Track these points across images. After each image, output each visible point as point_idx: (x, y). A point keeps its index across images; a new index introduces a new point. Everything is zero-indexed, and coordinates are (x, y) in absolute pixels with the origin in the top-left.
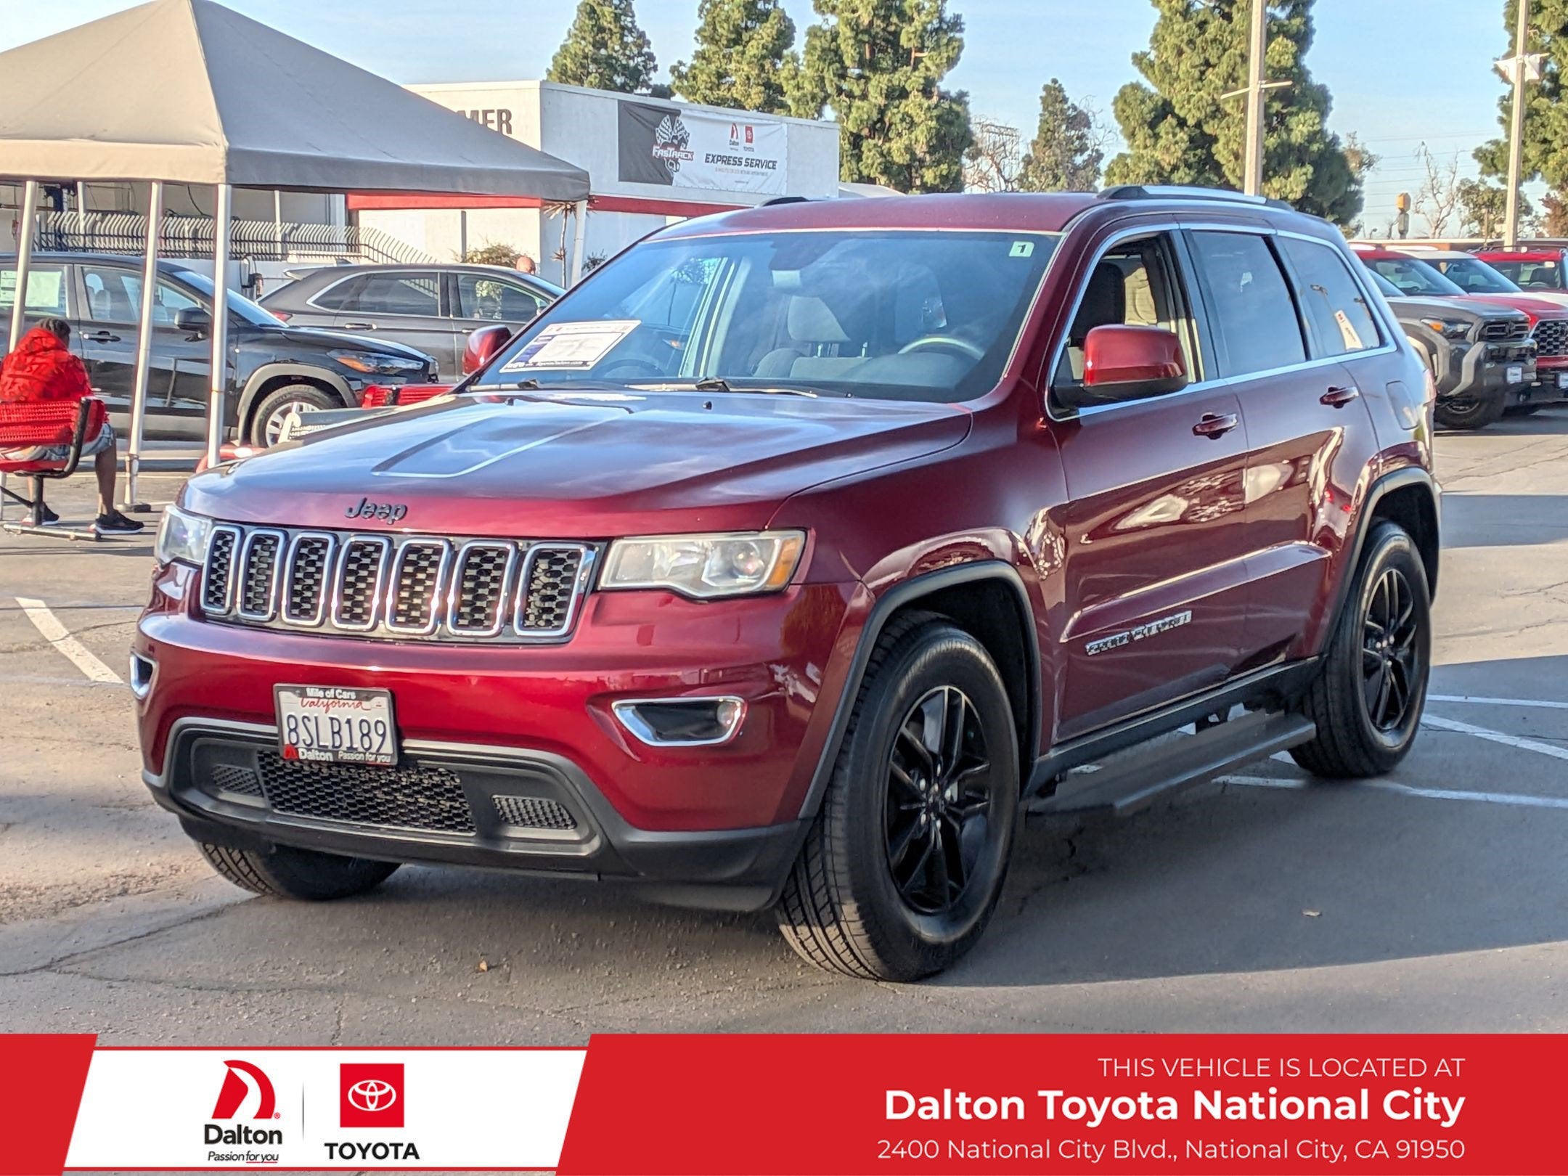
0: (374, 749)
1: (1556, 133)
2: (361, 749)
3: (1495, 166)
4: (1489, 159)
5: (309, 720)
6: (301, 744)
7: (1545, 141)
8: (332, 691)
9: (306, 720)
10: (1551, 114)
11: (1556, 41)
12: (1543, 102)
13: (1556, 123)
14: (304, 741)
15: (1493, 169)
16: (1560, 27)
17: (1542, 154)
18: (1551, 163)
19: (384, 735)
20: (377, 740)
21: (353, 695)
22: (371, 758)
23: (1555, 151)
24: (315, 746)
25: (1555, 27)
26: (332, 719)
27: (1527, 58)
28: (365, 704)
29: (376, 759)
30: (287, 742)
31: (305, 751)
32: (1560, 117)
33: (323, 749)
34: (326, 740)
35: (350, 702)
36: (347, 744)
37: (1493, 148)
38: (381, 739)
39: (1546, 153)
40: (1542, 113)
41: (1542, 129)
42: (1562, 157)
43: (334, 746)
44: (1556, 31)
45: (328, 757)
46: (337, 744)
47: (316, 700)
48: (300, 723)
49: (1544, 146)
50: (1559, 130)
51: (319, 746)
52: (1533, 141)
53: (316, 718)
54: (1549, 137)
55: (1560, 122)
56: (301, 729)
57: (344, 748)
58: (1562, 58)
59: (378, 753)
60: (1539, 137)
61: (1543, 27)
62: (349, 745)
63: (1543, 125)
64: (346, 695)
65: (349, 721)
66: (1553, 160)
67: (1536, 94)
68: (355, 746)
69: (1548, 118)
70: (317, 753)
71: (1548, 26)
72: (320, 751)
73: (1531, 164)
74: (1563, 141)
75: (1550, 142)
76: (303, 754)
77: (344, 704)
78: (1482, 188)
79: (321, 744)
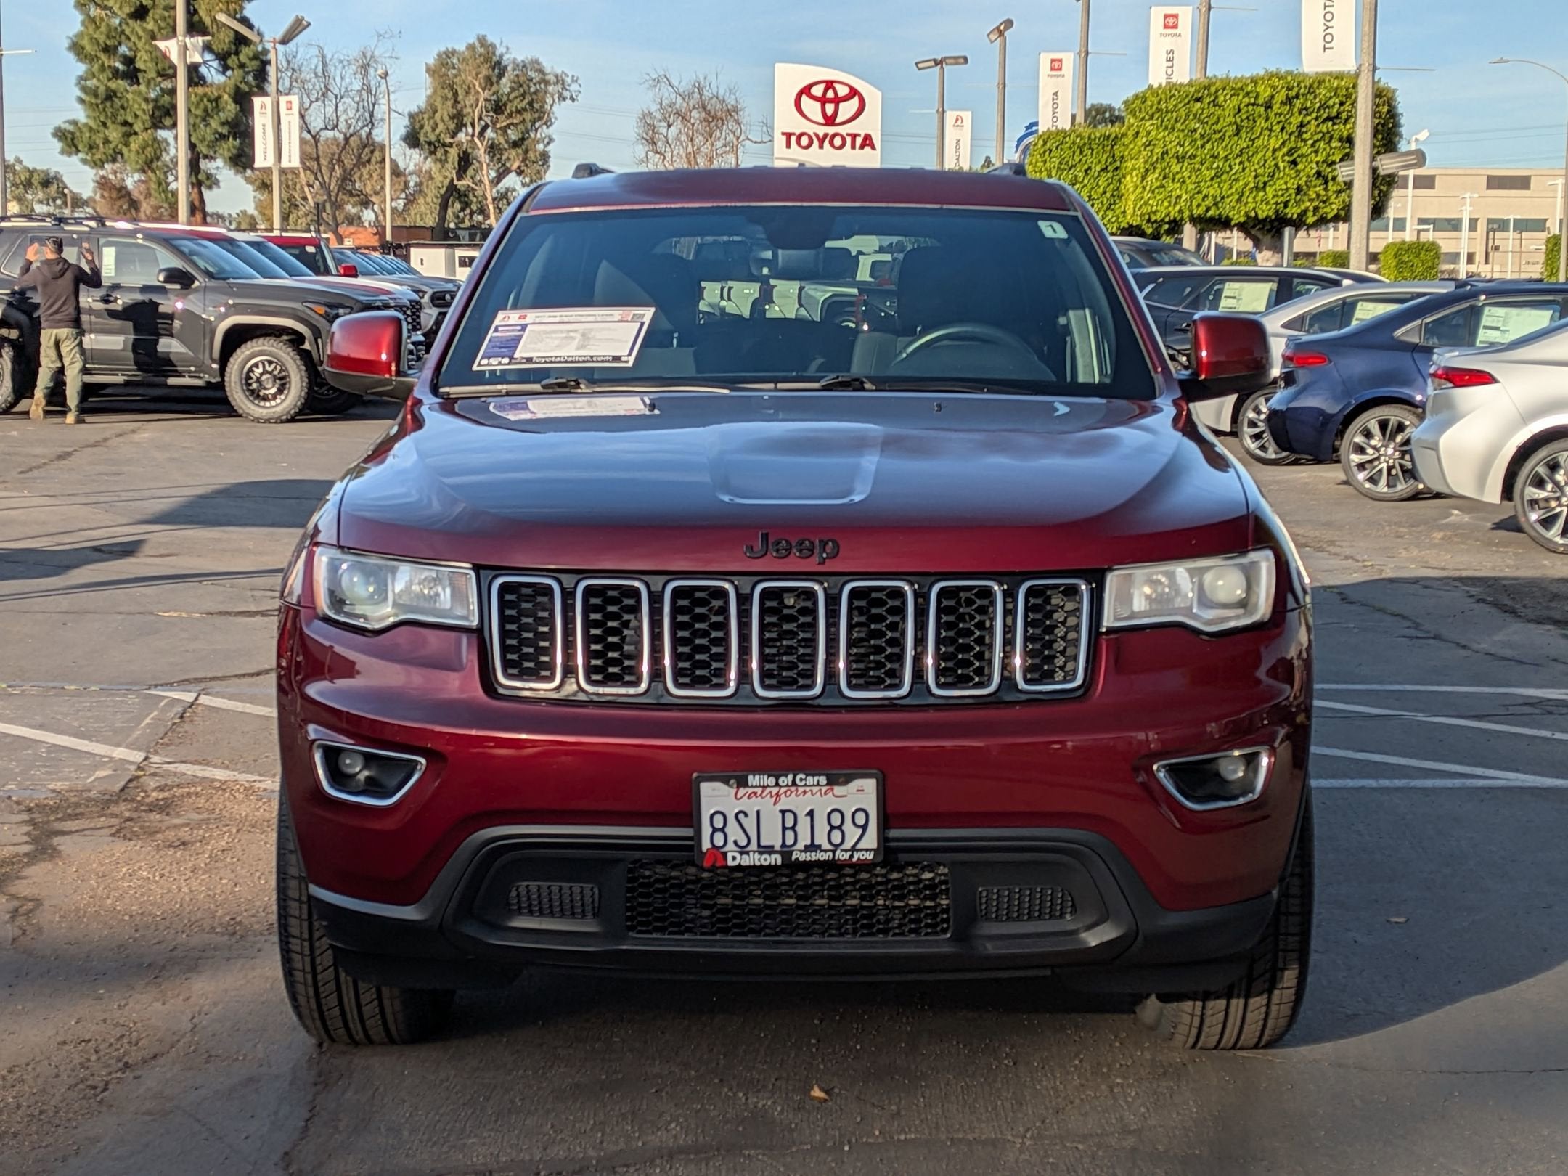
0: (848, 845)
1: (136, 116)
2: (826, 846)
3: (76, 146)
4: (69, 140)
5: (746, 815)
6: (730, 846)
7: (125, 123)
8: (790, 777)
9: (741, 816)
10: (130, 96)
11: (128, 24)
12: (121, 84)
13: (136, 106)
14: (735, 843)
15: (74, 149)
16: (132, 10)
17: (123, 136)
18: (134, 146)
19: (864, 827)
20: (852, 834)
21: (823, 780)
22: (842, 856)
23: (136, 133)
24: (754, 846)
25: (128, 10)
26: (783, 812)
27: (189, 41)
28: (838, 790)
29: (852, 856)
30: (706, 845)
31: (738, 855)
32: (139, 100)
33: (769, 850)
34: (772, 837)
35: (815, 789)
36: (804, 840)
37: (71, 128)
38: (860, 831)
39: (127, 135)
40: (119, 95)
41: (122, 112)
42: (144, 140)
43: (784, 845)
44: (128, 15)
45: (775, 859)
46: (790, 841)
47: (759, 790)
48: (731, 819)
49: (124, 129)
50: (139, 113)
51: (759, 845)
52: (114, 123)
53: (758, 812)
54: (130, 120)
55: (140, 105)
56: (733, 828)
57: (800, 845)
58: (137, 41)
59: (853, 849)
60: (120, 119)
61: (115, 9)
62: (808, 842)
63: (123, 107)
64: (810, 780)
65: (811, 813)
66: (135, 144)
67: (110, 76)
68: (817, 842)
69: (128, 101)
70: (757, 856)
71: (120, 8)
72: (761, 853)
73: (112, 146)
74: (144, 124)
75: (131, 125)
76: (734, 858)
77: (805, 792)
78: (17, 168)
79: (763, 843)
